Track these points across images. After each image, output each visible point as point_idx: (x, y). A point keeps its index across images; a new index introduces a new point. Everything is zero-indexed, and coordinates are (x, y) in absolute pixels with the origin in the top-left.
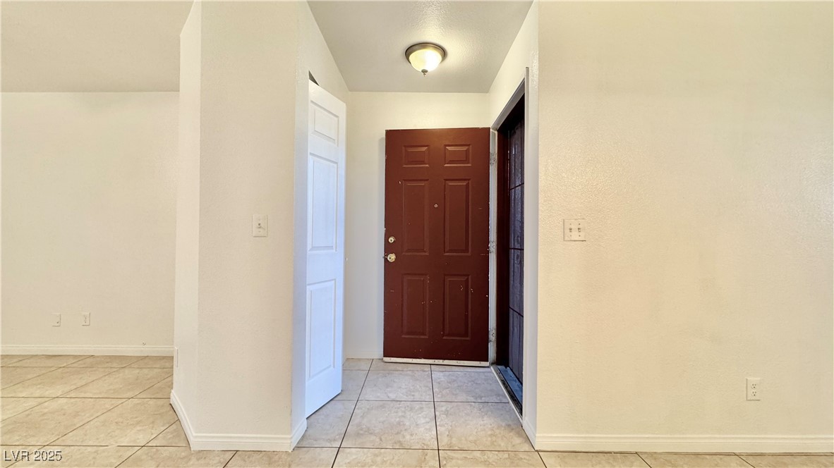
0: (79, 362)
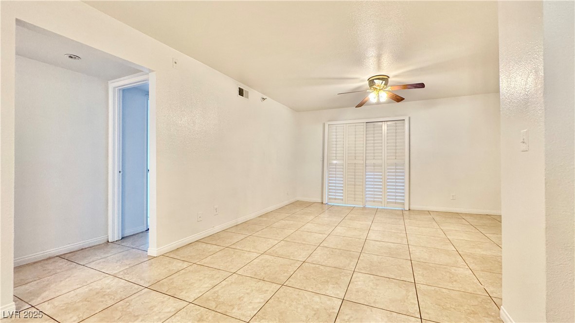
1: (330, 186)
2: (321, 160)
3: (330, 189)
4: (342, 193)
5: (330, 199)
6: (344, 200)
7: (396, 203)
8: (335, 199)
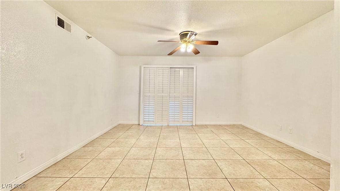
0: (287, 148)
1: (144, 112)
2: (138, 93)
3: (144, 114)
4: (154, 117)
5: (144, 121)
6: (155, 121)
7: (187, 121)
8: (148, 121)
